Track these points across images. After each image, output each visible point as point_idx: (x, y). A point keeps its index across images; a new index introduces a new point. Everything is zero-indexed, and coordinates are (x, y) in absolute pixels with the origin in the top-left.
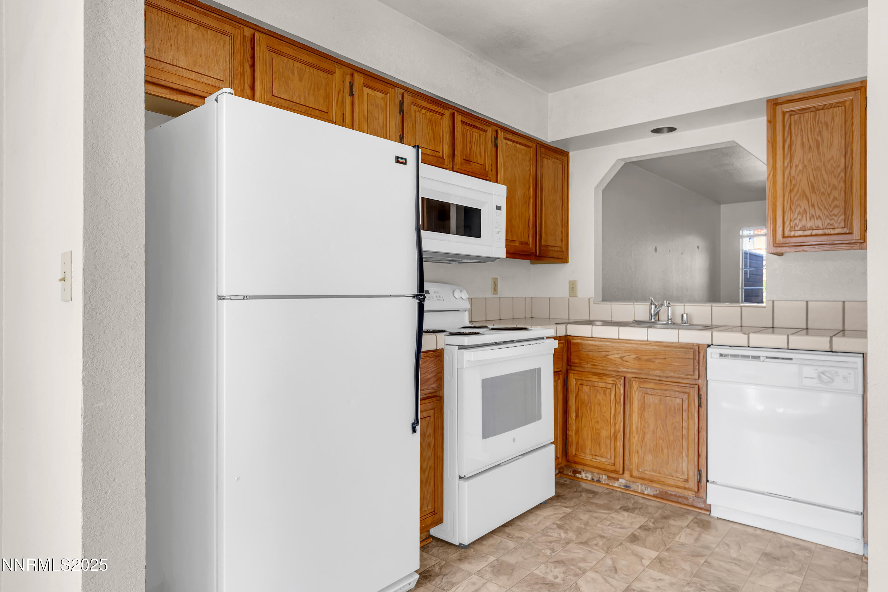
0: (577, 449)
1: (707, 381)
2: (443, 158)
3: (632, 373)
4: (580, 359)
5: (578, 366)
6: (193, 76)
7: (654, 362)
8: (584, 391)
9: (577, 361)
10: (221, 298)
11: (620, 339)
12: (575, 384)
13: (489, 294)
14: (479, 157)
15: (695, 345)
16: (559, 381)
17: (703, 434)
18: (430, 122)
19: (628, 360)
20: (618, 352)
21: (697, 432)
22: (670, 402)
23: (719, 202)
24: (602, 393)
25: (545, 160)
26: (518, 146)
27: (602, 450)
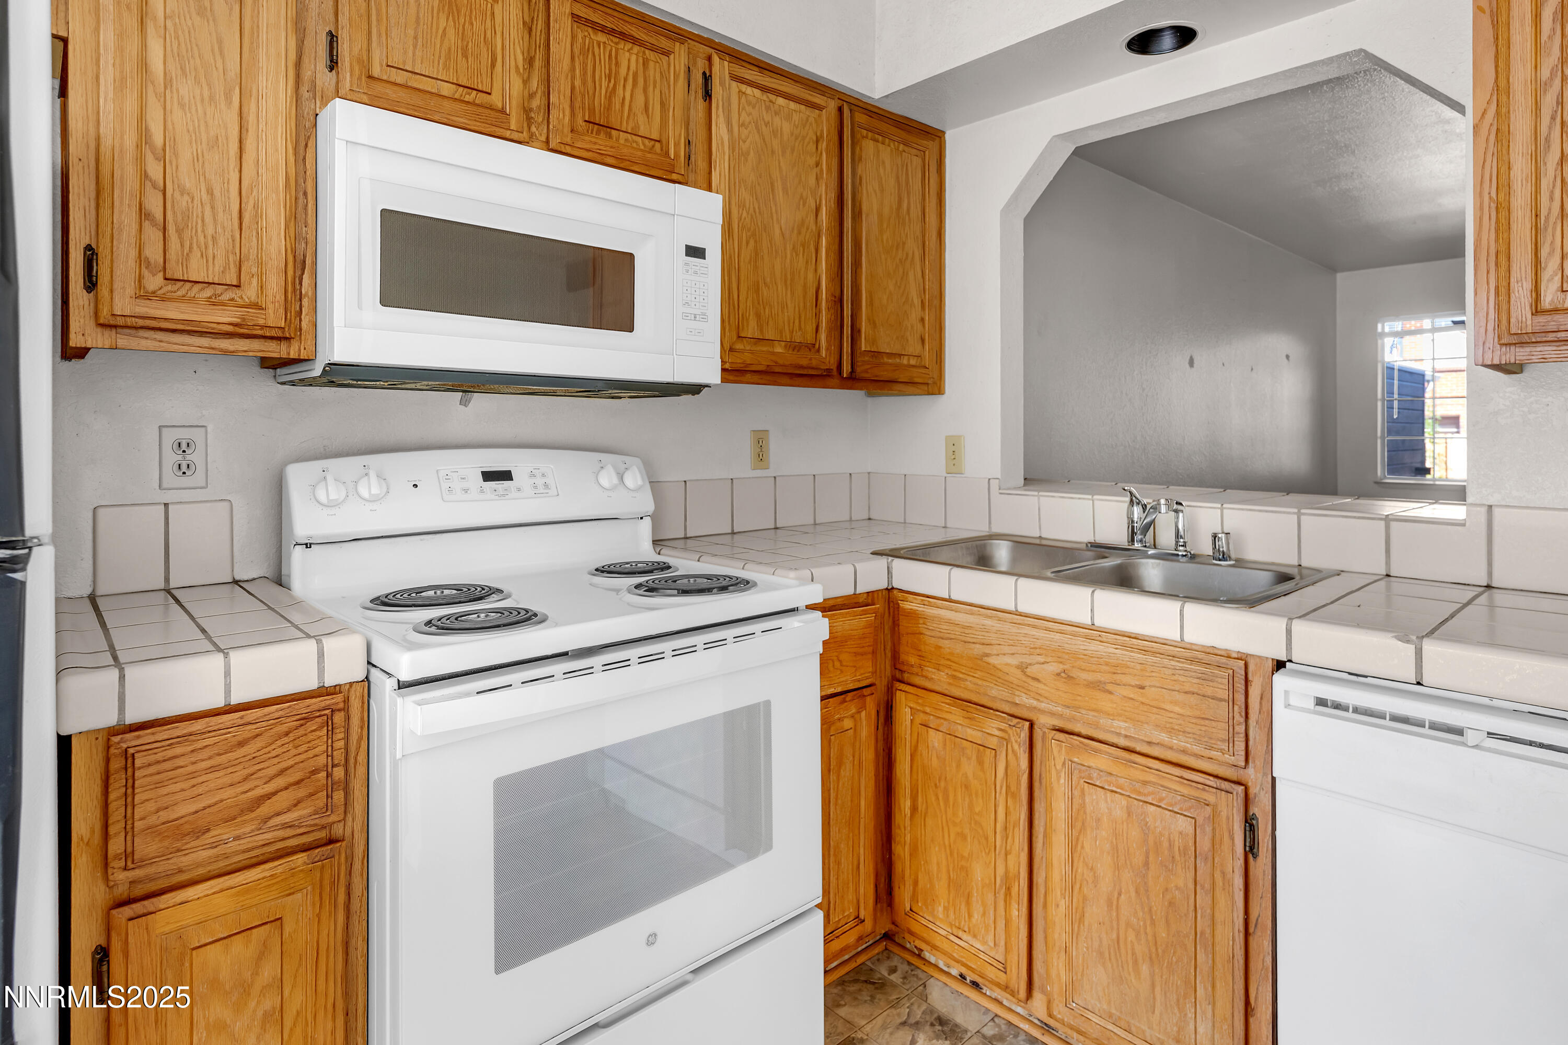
0: (914, 898)
1: (1274, 779)
2: (503, 111)
3: (1052, 714)
4: (920, 656)
5: (917, 674)
7: (1110, 693)
8: (930, 745)
9: (913, 660)
11: (1021, 615)
12: (908, 723)
13: (742, 468)
14: (642, 119)
15: (1235, 655)
16: (863, 714)
17: (1260, 943)
19: (1039, 676)
20: (1013, 649)
21: (1242, 935)
22: (1158, 823)
23: (1333, 269)
24: (974, 757)
25: (868, 147)
26: (781, 101)
27: (976, 916)
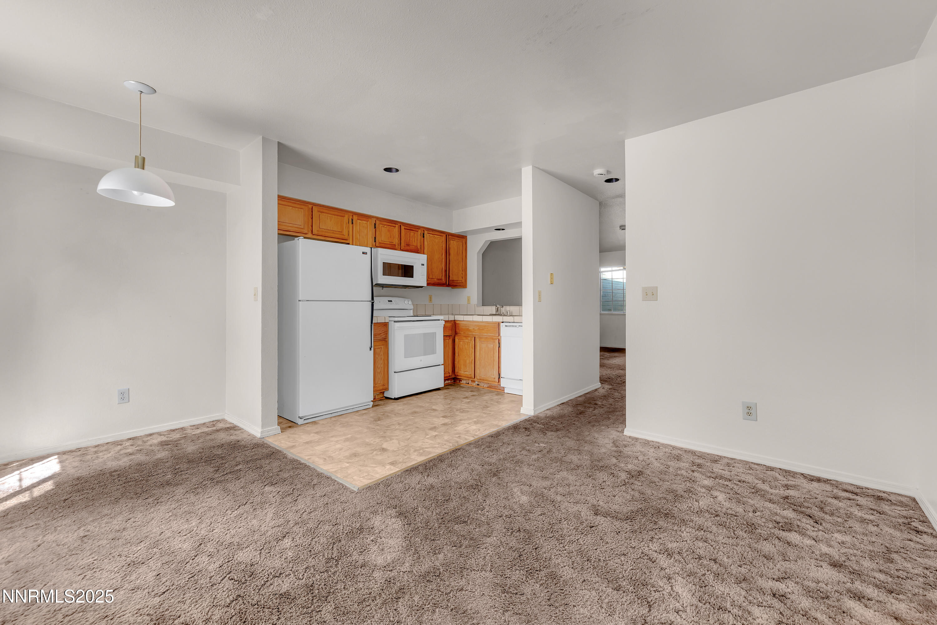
0: (458, 370)
2: (395, 245)
3: (477, 335)
5: (459, 333)
6: (290, 225)
7: (484, 330)
8: (461, 344)
9: (458, 331)
10: (299, 301)
12: (457, 341)
14: (414, 243)
15: (497, 321)
16: (450, 340)
18: (389, 231)
19: (476, 330)
20: (472, 327)
22: (490, 347)
24: (467, 344)
26: (436, 236)
27: (467, 368)
